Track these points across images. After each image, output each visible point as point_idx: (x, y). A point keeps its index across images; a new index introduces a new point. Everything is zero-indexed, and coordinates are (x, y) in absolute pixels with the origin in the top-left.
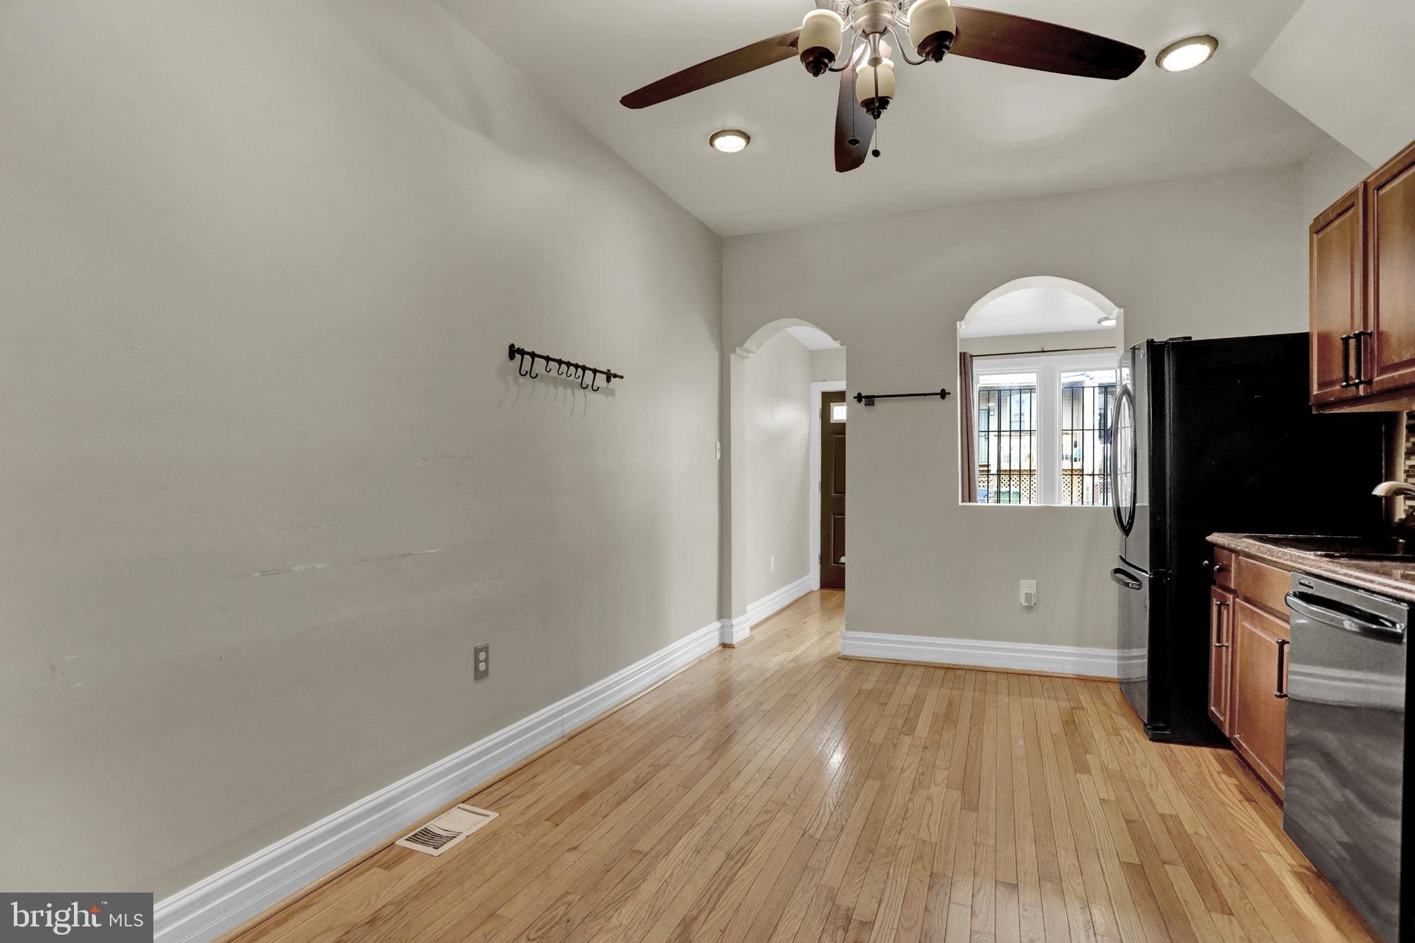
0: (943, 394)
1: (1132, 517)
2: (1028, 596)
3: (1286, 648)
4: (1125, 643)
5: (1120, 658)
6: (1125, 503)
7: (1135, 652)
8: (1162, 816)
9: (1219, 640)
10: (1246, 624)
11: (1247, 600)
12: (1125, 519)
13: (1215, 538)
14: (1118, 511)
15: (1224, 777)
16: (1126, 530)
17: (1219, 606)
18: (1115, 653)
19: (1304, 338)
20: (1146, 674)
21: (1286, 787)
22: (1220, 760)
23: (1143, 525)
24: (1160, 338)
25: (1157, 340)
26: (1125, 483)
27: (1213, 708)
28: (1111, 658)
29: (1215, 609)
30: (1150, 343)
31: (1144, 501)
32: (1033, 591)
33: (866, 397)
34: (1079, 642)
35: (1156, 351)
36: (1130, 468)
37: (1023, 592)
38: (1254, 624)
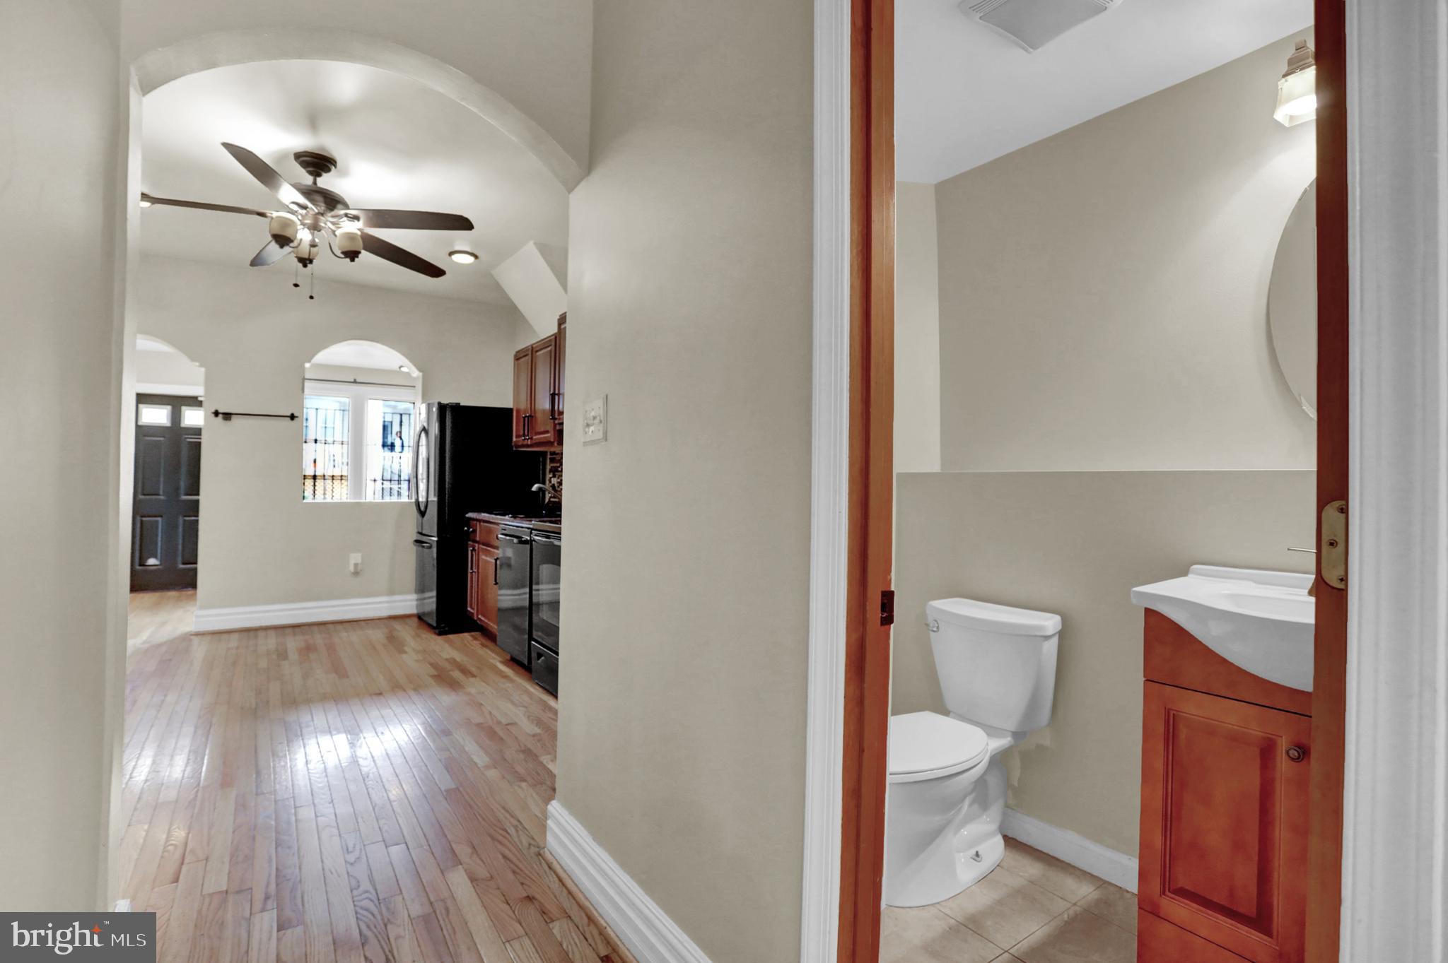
0: (292, 417)
1: (426, 507)
2: (356, 565)
3: (498, 562)
4: (421, 589)
5: (417, 600)
6: (422, 499)
7: (427, 595)
8: (447, 660)
9: (472, 569)
10: (483, 557)
11: (484, 544)
12: (422, 508)
13: (470, 515)
14: (418, 503)
15: (475, 642)
16: (422, 514)
17: (472, 551)
18: (414, 596)
19: (510, 410)
20: (434, 607)
21: (498, 626)
22: (472, 636)
23: (433, 512)
24: (445, 401)
25: (442, 402)
26: (422, 486)
27: (469, 609)
28: (411, 600)
29: (470, 552)
30: (440, 404)
31: (433, 498)
32: (359, 561)
33: (224, 414)
34: (391, 592)
35: (442, 408)
36: (425, 476)
37: (352, 562)
38: (486, 556)
